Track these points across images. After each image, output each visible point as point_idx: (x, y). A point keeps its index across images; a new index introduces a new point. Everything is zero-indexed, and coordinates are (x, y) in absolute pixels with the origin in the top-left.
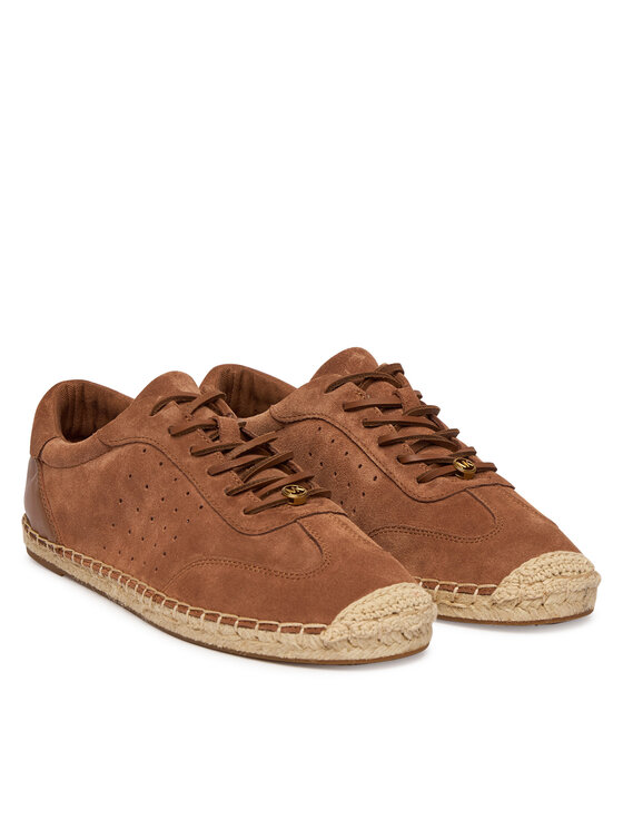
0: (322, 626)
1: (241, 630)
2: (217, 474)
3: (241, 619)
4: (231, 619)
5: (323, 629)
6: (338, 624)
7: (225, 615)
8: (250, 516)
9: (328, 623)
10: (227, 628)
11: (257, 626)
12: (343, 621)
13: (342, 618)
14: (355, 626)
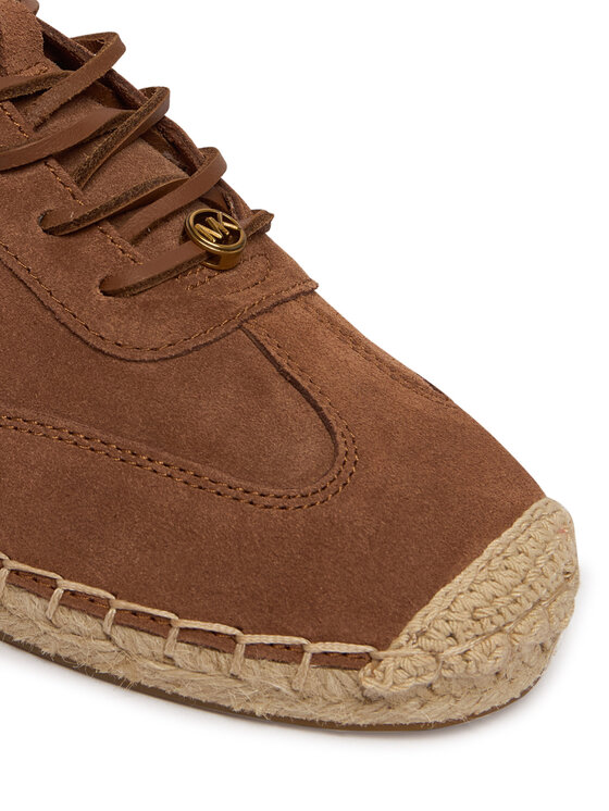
0: (362, 649)
1: (120, 634)
2: (14, 170)
3: (123, 604)
4: (93, 600)
5: (368, 658)
6: (410, 650)
7: (73, 586)
8: (120, 303)
9: (382, 645)
10: (78, 621)
11: (174, 633)
12: (423, 641)
13: (422, 633)
14: (452, 653)
